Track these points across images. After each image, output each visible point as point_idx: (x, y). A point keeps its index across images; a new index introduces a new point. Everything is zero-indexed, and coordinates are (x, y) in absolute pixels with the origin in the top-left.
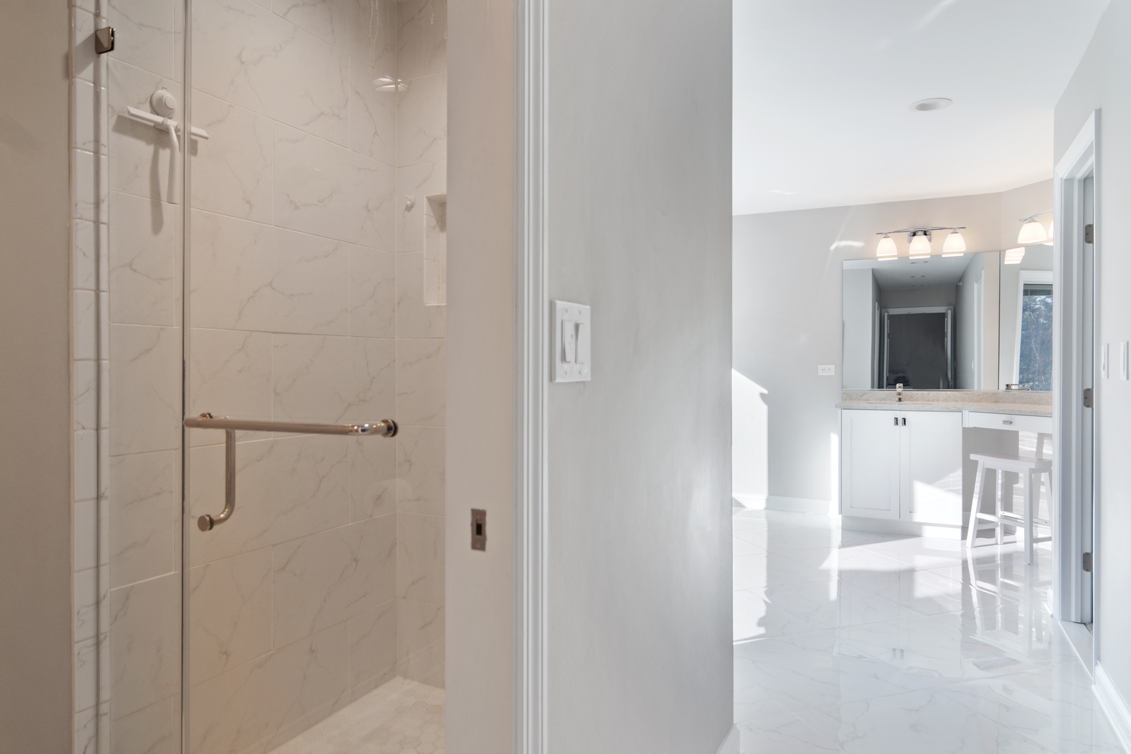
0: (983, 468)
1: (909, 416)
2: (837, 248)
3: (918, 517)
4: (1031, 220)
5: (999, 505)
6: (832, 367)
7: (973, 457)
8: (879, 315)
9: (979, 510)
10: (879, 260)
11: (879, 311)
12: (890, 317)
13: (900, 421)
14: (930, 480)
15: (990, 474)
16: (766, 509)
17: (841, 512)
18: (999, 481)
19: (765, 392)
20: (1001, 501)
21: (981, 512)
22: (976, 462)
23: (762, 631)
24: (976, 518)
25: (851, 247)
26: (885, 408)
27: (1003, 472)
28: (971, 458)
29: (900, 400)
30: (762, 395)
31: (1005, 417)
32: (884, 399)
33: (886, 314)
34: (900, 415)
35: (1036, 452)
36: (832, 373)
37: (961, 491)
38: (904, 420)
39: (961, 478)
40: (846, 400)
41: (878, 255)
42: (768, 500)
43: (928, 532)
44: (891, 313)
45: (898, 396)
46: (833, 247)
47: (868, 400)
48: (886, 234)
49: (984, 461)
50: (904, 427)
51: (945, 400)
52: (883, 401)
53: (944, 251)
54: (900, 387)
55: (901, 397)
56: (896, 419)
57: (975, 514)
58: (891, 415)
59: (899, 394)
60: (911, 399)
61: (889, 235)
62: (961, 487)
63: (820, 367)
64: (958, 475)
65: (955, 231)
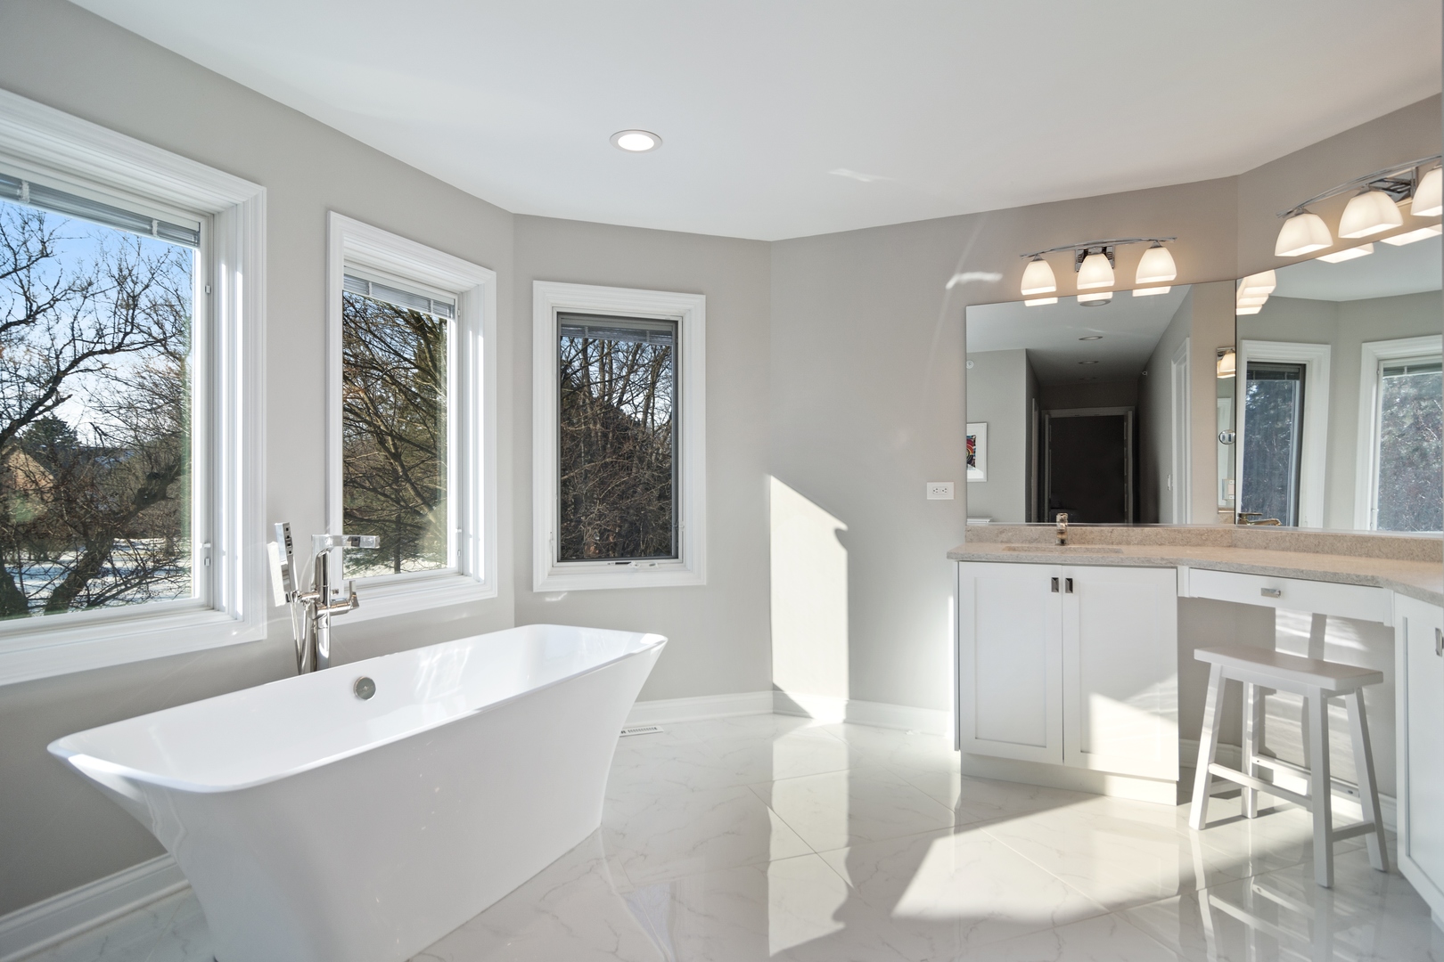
0: (1221, 678)
1: (1079, 574)
2: (957, 285)
3: (1098, 762)
4: (1301, 210)
5: (1248, 744)
6: (950, 486)
7: (1200, 655)
8: (1037, 417)
9: (1213, 760)
10: (1028, 303)
11: (1037, 412)
12: (1052, 421)
13: (1062, 584)
14: (1120, 694)
15: (1233, 690)
16: (845, 722)
17: (958, 746)
18: (1250, 701)
19: (843, 526)
20: (1253, 739)
21: (1216, 762)
22: (1207, 666)
23: (840, 926)
24: (1208, 773)
25: (980, 283)
26: (1036, 560)
27: (1255, 686)
28: (1196, 658)
29: (1063, 542)
30: (838, 532)
31: (1265, 582)
32: (1035, 540)
33: (1047, 417)
34: (1063, 573)
35: (1311, 640)
36: (950, 496)
37: (1176, 716)
38: (1070, 581)
39: (1176, 692)
40: (971, 541)
41: (1024, 292)
42: (849, 707)
43: (1117, 789)
44: (1053, 416)
45: (1060, 536)
46: (950, 284)
47: (1009, 541)
48: (1037, 255)
49: (1222, 666)
50: (1070, 594)
51: (1141, 543)
52: (1034, 545)
53: (1139, 281)
54: (1062, 521)
55: (1064, 537)
56: (1055, 579)
57: (1205, 766)
58: (1048, 572)
59: (1062, 532)
60: (1082, 540)
61: (1042, 256)
62: (1176, 710)
63: (930, 486)
64: (1169, 688)
65: (1157, 244)
